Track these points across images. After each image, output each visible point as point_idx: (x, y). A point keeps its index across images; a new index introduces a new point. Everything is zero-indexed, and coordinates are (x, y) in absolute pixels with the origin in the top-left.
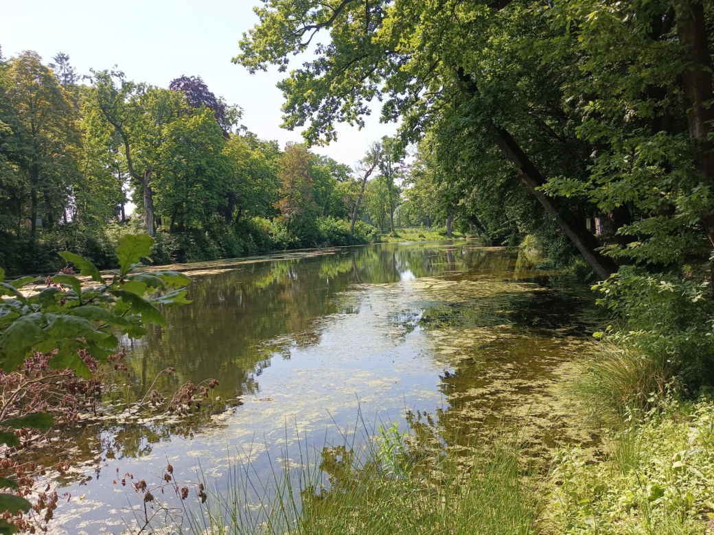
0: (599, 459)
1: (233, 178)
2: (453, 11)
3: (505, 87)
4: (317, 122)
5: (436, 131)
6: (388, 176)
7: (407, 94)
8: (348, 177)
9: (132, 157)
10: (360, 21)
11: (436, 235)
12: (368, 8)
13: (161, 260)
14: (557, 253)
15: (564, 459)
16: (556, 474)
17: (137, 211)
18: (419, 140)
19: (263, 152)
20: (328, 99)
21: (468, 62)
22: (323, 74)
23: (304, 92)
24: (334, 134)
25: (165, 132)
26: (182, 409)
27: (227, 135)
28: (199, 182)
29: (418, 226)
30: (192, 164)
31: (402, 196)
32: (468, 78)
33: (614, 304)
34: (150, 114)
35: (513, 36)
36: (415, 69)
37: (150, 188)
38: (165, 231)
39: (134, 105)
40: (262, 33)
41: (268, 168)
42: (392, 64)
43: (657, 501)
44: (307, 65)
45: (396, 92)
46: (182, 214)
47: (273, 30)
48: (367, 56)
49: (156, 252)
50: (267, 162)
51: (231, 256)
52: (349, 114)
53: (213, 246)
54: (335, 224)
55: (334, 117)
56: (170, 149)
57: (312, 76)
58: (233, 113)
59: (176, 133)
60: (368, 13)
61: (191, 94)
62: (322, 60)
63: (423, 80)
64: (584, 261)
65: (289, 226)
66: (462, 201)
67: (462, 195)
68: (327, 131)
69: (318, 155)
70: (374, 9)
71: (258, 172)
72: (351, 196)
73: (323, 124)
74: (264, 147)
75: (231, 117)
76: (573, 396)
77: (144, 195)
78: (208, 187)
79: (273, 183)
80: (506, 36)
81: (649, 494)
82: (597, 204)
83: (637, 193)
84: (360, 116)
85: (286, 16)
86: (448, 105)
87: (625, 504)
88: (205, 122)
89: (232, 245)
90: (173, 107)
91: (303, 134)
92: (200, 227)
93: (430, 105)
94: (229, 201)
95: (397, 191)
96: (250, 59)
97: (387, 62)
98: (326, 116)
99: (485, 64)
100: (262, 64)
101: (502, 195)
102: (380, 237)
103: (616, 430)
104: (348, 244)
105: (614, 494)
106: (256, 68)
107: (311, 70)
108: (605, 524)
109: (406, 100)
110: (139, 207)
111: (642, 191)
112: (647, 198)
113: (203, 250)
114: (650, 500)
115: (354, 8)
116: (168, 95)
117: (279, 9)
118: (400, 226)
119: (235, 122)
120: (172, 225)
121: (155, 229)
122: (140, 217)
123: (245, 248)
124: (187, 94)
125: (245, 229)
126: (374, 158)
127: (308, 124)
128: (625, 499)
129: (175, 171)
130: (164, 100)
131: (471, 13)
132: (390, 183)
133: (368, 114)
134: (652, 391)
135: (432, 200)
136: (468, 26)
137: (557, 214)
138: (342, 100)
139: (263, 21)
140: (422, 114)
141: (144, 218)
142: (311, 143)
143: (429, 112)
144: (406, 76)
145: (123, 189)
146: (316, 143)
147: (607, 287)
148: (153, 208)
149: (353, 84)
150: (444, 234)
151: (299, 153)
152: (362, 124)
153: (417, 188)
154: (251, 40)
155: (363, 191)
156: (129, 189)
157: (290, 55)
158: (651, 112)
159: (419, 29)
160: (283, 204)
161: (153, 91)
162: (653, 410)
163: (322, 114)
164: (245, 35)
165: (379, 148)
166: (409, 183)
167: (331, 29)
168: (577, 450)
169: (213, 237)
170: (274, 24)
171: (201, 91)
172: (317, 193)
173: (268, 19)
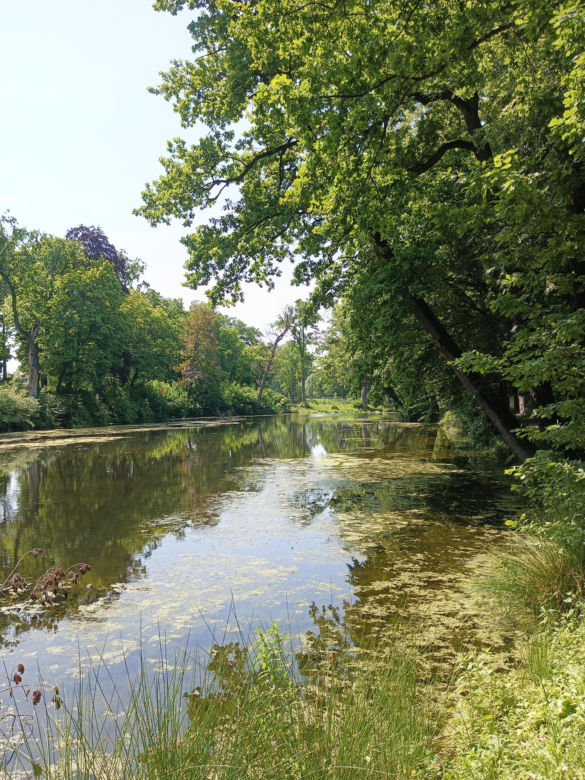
0: (510, 667)
1: (131, 337)
2: (369, 174)
3: (422, 254)
4: (222, 281)
5: (350, 297)
6: (300, 343)
7: (321, 257)
8: (257, 341)
9: (19, 310)
10: (274, 178)
11: (350, 407)
12: (282, 165)
13: (43, 424)
14: (478, 432)
15: (470, 667)
16: (461, 684)
17: (21, 368)
18: (332, 305)
19: (166, 310)
20: (236, 257)
21: (385, 227)
22: (231, 231)
23: (209, 249)
24: (241, 294)
25: (58, 284)
26: (46, 597)
27: (126, 291)
28: (91, 339)
29: (331, 396)
30: (85, 320)
31: (315, 364)
32: (384, 243)
33: (531, 492)
34: (42, 264)
35: (433, 202)
36: (328, 232)
37: (37, 344)
38: (50, 392)
39: (25, 253)
40: (167, 185)
41: (169, 327)
42: (306, 225)
43: (568, 719)
44: (214, 221)
45: (309, 254)
46: (70, 374)
47: (179, 183)
48: (278, 215)
49: (38, 415)
50: (170, 322)
51: (124, 422)
52: (258, 274)
53: (104, 411)
54: (241, 391)
55: (241, 278)
56: (61, 302)
57: (219, 232)
58: (135, 267)
59: (69, 287)
60: (281, 171)
61: (89, 245)
62: (231, 216)
63: (337, 244)
64: (506, 443)
65: (190, 392)
66: (376, 372)
67: (376, 365)
68: (233, 292)
69: (227, 316)
70: (288, 166)
71: (160, 332)
72: (259, 362)
73: (229, 283)
74: (167, 305)
75: (132, 271)
76: (486, 594)
77: (29, 352)
78: (101, 345)
79: (174, 344)
80: (426, 202)
81: (560, 710)
82: (512, 382)
83: (554, 373)
84: (270, 277)
85: (194, 168)
86: (364, 271)
87: (533, 721)
88: (102, 276)
89: (124, 410)
90: (69, 257)
91: (207, 293)
92: (90, 389)
93: (344, 270)
94: (125, 361)
95: (309, 359)
96: (153, 211)
97: (301, 222)
98: (233, 275)
99: (404, 229)
100: (165, 217)
101: (419, 368)
102: (289, 407)
103: (530, 633)
104: (255, 414)
105: (524, 708)
106: (158, 221)
107: (218, 226)
108: (509, 745)
109: (320, 263)
110: (24, 365)
111: (560, 371)
112: (566, 379)
113: (92, 415)
114: (562, 716)
115: (266, 164)
116: (64, 245)
117: (186, 161)
118: (312, 396)
119: (137, 277)
120: (59, 386)
121: (39, 389)
122: (23, 376)
123: (140, 414)
124: (85, 245)
125: (141, 393)
126: (286, 323)
127: (213, 283)
128: (534, 714)
129: (67, 326)
130: (59, 250)
131: (389, 177)
132: (302, 350)
133: (278, 275)
134: (570, 590)
135: (347, 369)
136: (385, 190)
137: (477, 391)
138: (251, 259)
139: (168, 173)
140: (335, 279)
141: (28, 377)
142: (215, 303)
143: (344, 277)
144: (320, 239)
145: (6, 344)
146: (221, 304)
147: (523, 472)
148: (38, 366)
149: (264, 244)
150: (359, 407)
151: (205, 313)
152: (272, 286)
153: (331, 356)
154: (155, 192)
155: (273, 356)
156: (13, 344)
157: (196, 210)
158: (571, 288)
159: (333, 190)
160: (184, 367)
161: (47, 240)
162: (571, 611)
163: (228, 273)
164: (148, 186)
165: (291, 311)
166: (323, 350)
167: (242, 184)
168: (485, 656)
169: (104, 400)
170: (180, 176)
171: (100, 243)
172: (222, 357)
173: (174, 170)
